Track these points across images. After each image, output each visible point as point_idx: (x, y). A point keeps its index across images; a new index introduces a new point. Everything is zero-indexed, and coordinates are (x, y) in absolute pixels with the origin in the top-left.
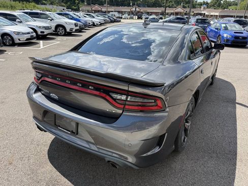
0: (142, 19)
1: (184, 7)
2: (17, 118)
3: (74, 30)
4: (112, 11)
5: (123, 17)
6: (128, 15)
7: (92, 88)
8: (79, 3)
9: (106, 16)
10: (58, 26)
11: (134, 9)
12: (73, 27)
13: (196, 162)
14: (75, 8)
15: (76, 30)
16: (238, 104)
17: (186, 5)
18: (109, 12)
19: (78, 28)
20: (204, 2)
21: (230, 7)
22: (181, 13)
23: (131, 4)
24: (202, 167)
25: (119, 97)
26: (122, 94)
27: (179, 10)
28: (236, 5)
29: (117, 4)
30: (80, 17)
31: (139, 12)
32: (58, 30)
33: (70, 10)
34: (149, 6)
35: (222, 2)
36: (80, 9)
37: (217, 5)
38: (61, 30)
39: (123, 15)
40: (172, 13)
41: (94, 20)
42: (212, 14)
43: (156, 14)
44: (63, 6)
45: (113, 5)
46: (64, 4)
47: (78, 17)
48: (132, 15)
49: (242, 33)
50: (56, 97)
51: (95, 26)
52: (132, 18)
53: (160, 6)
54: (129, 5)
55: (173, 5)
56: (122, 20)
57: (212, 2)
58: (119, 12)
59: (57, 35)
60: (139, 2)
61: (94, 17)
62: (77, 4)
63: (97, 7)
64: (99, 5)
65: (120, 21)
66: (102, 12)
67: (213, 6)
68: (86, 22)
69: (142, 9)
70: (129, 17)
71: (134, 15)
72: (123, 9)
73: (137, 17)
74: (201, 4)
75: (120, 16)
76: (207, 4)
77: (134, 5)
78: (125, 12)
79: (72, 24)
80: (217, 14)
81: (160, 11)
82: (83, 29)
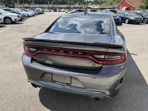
0: (56, 11)
1: (79, 4)
2: (5, 82)
3: (17, 20)
4: (37, 8)
5: (45, 10)
6: (48, 9)
7: (81, 53)
8: (13, 3)
9: (35, 10)
10: (6, 18)
11: (51, 6)
12: (17, 18)
13: (129, 89)
14: (11, 6)
15: (19, 20)
16: (131, 54)
17: (81, 3)
18: (35, 8)
19: (20, 18)
20: (89, 1)
21: (103, 4)
22: (78, 7)
23: (48, 3)
24: (133, 90)
25: (99, 57)
26: (101, 55)
27: (77, 5)
28: (106, 2)
29: (39, 3)
30: (19, 12)
31: (54, 7)
32: (6, 20)
33: (8, 7)
34: (59, 4)
35: (99, 1)
36: (15, 7)
37: (96, 2)
38: (8, 21)
39: (45, 9)
40: (73, 8)
41: (28, 13)
42: (95, 7)
43: (64, 8)
44: (2, 5)
45: (37, 4)
46: (3, 4)
47: (17, 12)
48: (50, 10)
49: (116, 17)
50: (51, 63)
51: (29, 17)
52: (50, 11)
53: (66, 4)
54: (47, 4)
55: (73, 3)
56: (45, 13)
57: (93, 1)
58: (42, 8)
59: (6, 24)
60: (53, 2)
61: (28, 11)
62: (13, 4)
63: (26, 5)
64: (28, 3)
65: (44, 13)
66: (30, 8)
67: (95, 3)
68: (24, 14)
69: (56, 6)
70: (48, 10)
71: (52, 9)
72: (44, 6)
73: (53, 10)
74: (88, 2)
75: (43, 10)
76: (91, 2)
77: (50, 3)
78: (45, 8)
79: (16, 16)
80: (97, 7)
81: (66, 7)
82: (23, 19)
